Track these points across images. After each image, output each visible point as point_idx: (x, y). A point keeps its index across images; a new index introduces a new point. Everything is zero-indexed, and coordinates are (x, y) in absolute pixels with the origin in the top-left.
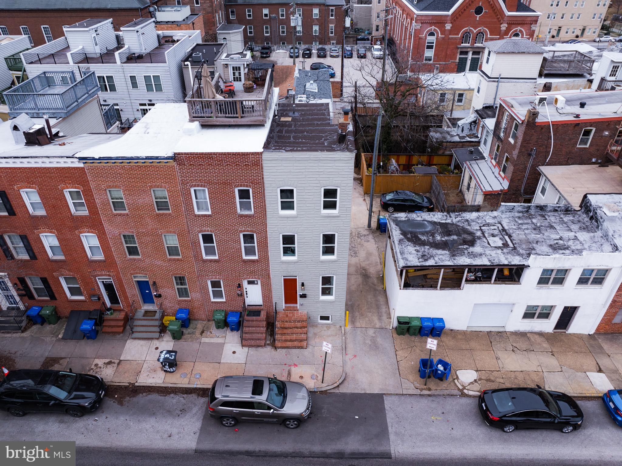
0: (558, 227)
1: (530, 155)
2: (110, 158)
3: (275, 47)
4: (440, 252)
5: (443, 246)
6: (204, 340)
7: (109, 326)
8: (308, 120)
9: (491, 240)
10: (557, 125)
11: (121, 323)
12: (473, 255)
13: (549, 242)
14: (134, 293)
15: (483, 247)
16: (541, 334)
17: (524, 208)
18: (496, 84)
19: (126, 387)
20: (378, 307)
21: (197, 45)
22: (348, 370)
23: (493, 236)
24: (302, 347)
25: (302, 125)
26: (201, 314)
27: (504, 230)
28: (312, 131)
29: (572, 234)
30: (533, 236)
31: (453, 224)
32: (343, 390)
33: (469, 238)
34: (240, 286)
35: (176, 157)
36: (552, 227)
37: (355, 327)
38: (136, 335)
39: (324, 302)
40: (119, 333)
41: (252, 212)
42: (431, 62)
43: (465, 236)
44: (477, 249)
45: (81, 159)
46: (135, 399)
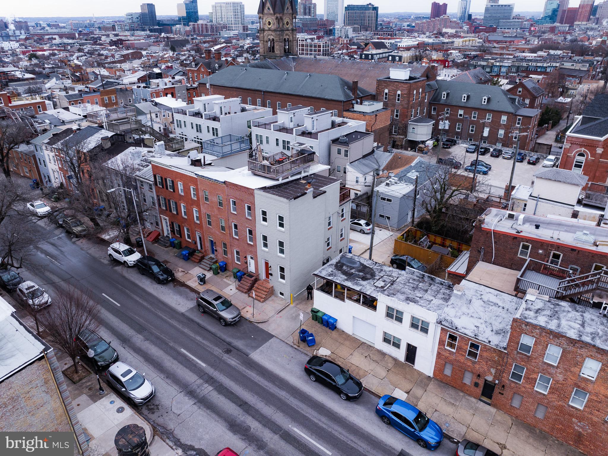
0: (429, 292)
1: (479, 252)
4: (343, 276)
6: (225, 280)
7: (195, 258)
9: (379, 282)
10: (499, 234)
11: (199, 258)
12: (357, 284)
13: (410, 296)
14: (208, 245)
15: (369, 283)
16: (395, 359)
17: (420, 274)
18: (536, 202)
19: (181, 282)
21: (356, 131)
22: (271, 320)
23: (384, 281)
24: (260, 301)
26: (230, 267)
27: (394, 281)
29: (431, 298)
30: (406, 290)
32: (260, 325)
34: (246, 257)
35: (225, 182)
36: (426, 291)
37: (295, 307)
38: (201, 266)
39: (280, 282)
40: (196, 262)
41: (251, 218)
43: (368, 276)
44: (364, 283)
45: (196, 174)
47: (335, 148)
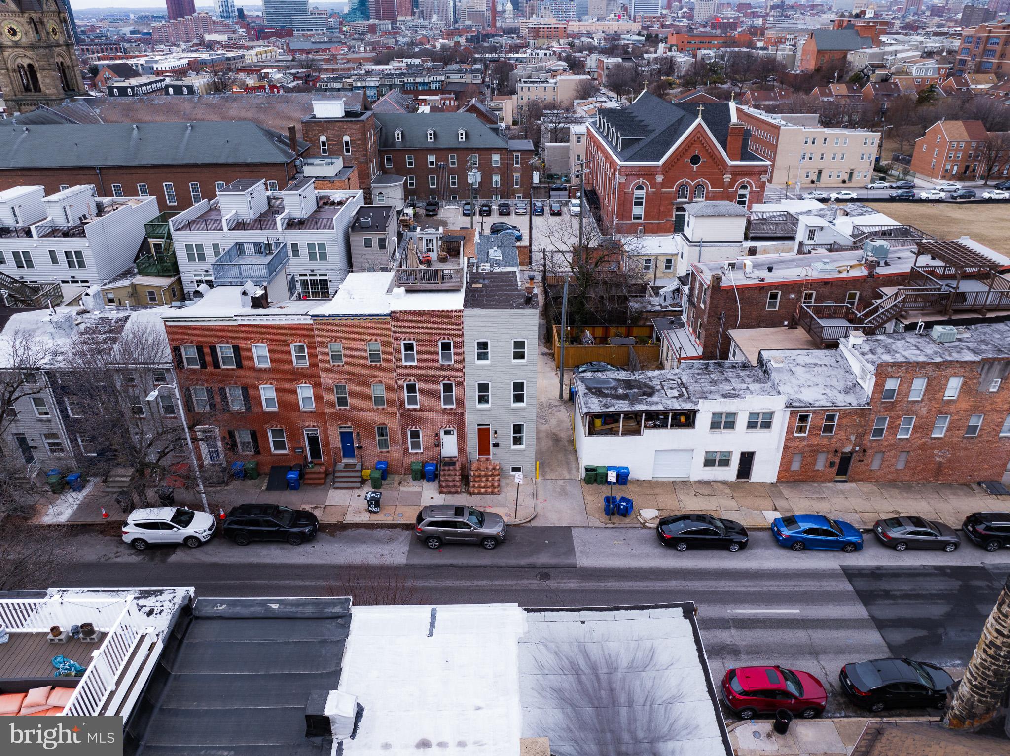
0: (733, 381)
1: (719, 319)
2: (338, 316)
3: (444, 203)
4: (621, 401)
5: (625, 397)
6: (402, 489)
7: (311, 479)
8: (497, 286)
9: (669, 392)
10: (742, 289)
11: (323, 476)
12: (651, 404)
13: (721, 392)
14: (336, 444)
15: (661, 397)
16: (724, 483)
17: (703, 364)
18: (698, 248)
19: (335, 525)
20: (568, 464)
21: (361, 207)
22: (539, 509)
23: (671, 388)
24: (495, 493)
25: (492, 291)
26: (399, 467)
27: (682, 384)
28: (502, 295)
29: (744, 386)
30: (708, 388)
31: (635, 381)
32: (533, 524)
33: (649, 391)
34: (437, 435)
35: (393, 315)
36: (727, 380)
37: (545, 479)
38: (337, 485)
39: (515, 451)
40: (320, 484)
41: (452, 362)
42: (641, 221)
43: (646, 389)
44: (655, 398)
45: (313, 316)
46: (345, 533)
47: (358, 240)
